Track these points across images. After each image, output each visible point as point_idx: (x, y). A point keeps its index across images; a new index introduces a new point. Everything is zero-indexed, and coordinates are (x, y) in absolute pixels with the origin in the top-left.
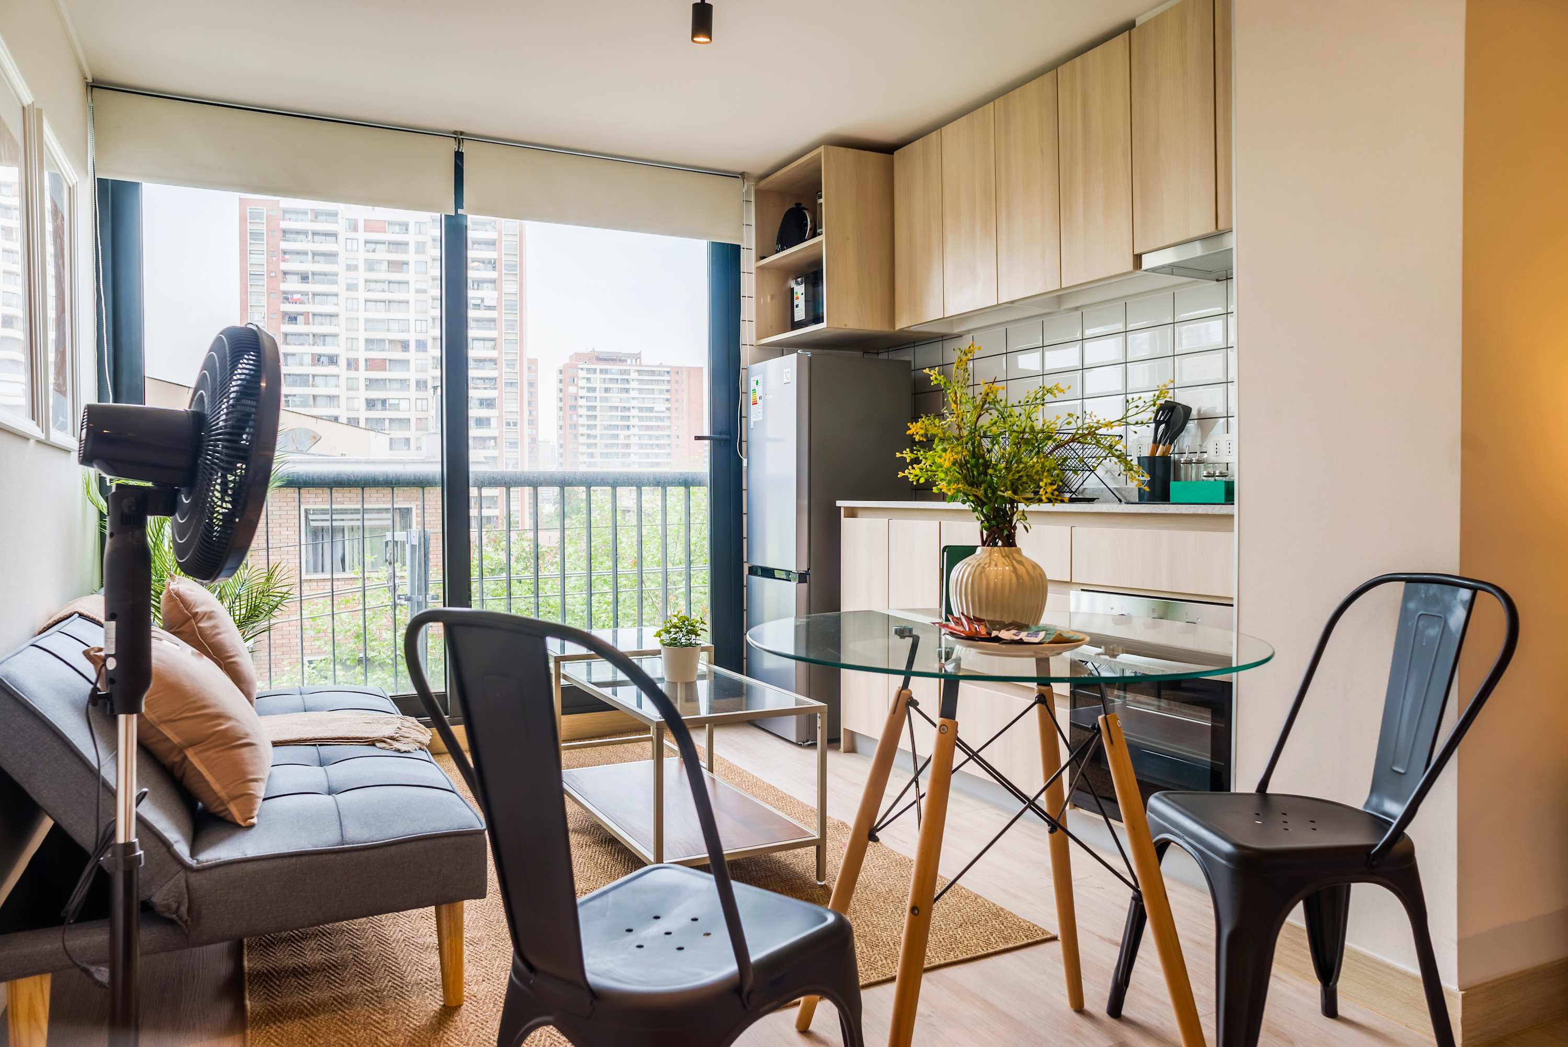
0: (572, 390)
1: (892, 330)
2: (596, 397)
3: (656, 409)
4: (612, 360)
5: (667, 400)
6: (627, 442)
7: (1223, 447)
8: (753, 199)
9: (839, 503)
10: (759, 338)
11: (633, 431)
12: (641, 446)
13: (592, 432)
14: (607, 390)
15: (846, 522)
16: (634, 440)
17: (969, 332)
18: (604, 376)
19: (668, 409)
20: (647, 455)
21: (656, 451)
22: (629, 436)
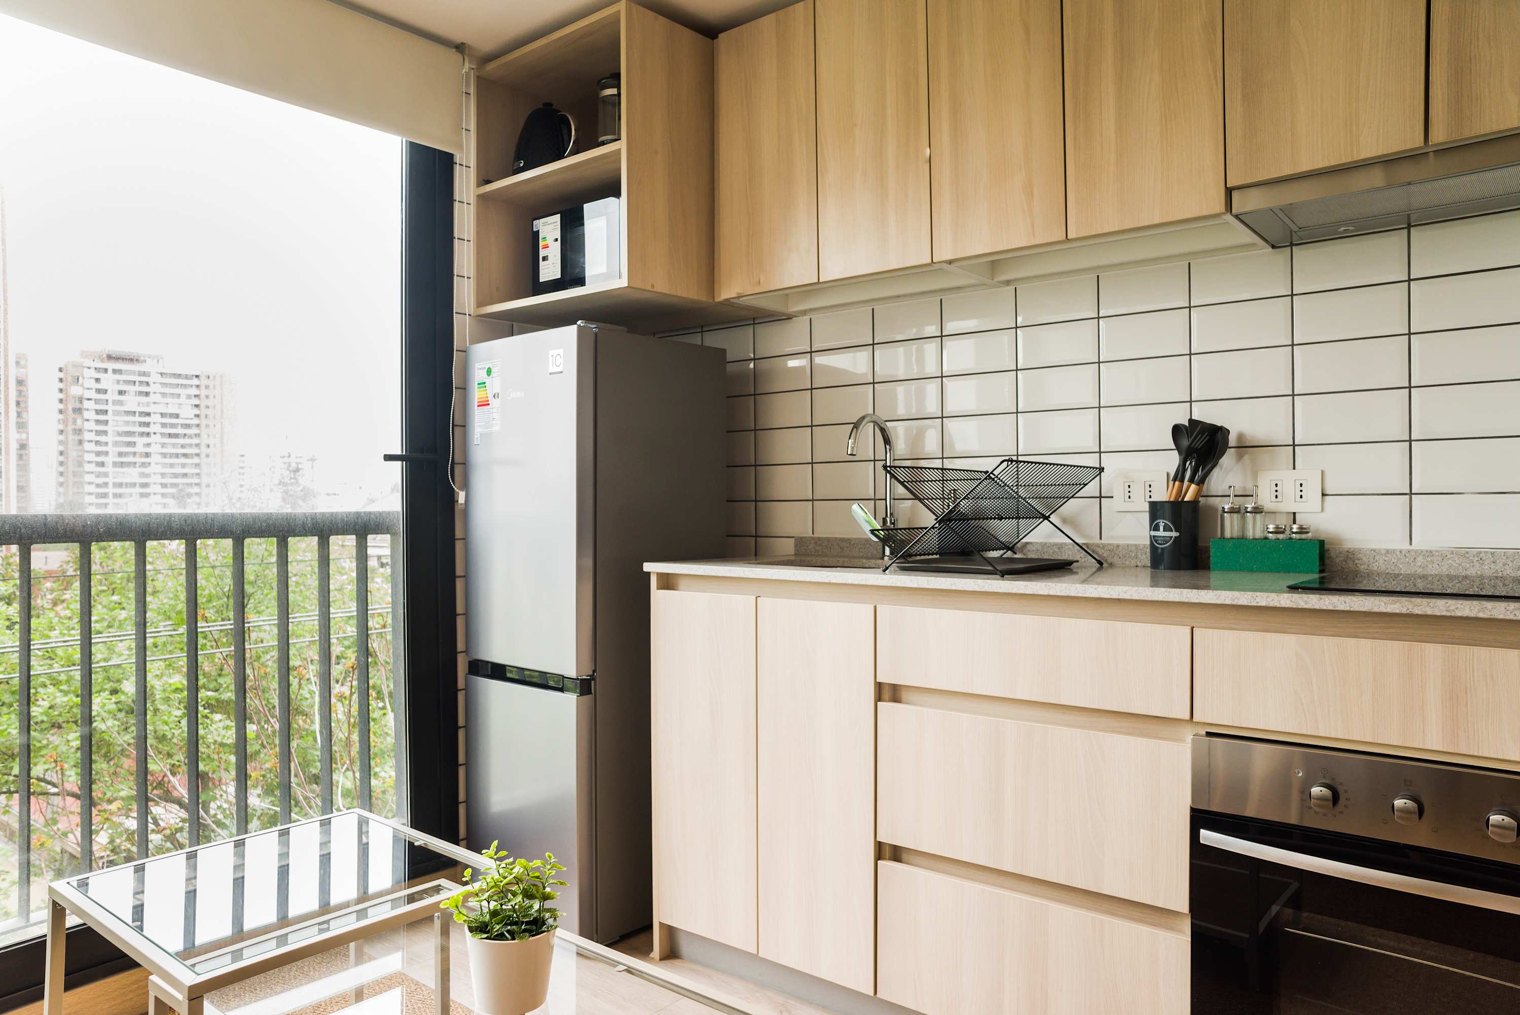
0: (75, 390)
1: (711, 301)
2: (107, 401)
3: (181, 416)
4: (123, 359)
5: (197, 406)
6: (147, 450)
7: (1289, 490)
8: (472, 91)
9: (648, 567)
10: (480, 304)
11: (153, 439)
12: (164, 455)
13: (102, 438)
14: (121, 393)
15: (658, 598)
16: (154, 449)
17: (804, 312)
18: (118, 377)
19: (197, 416)
20: (172, 466)
21: (183, 460)
22: (149, 445)
